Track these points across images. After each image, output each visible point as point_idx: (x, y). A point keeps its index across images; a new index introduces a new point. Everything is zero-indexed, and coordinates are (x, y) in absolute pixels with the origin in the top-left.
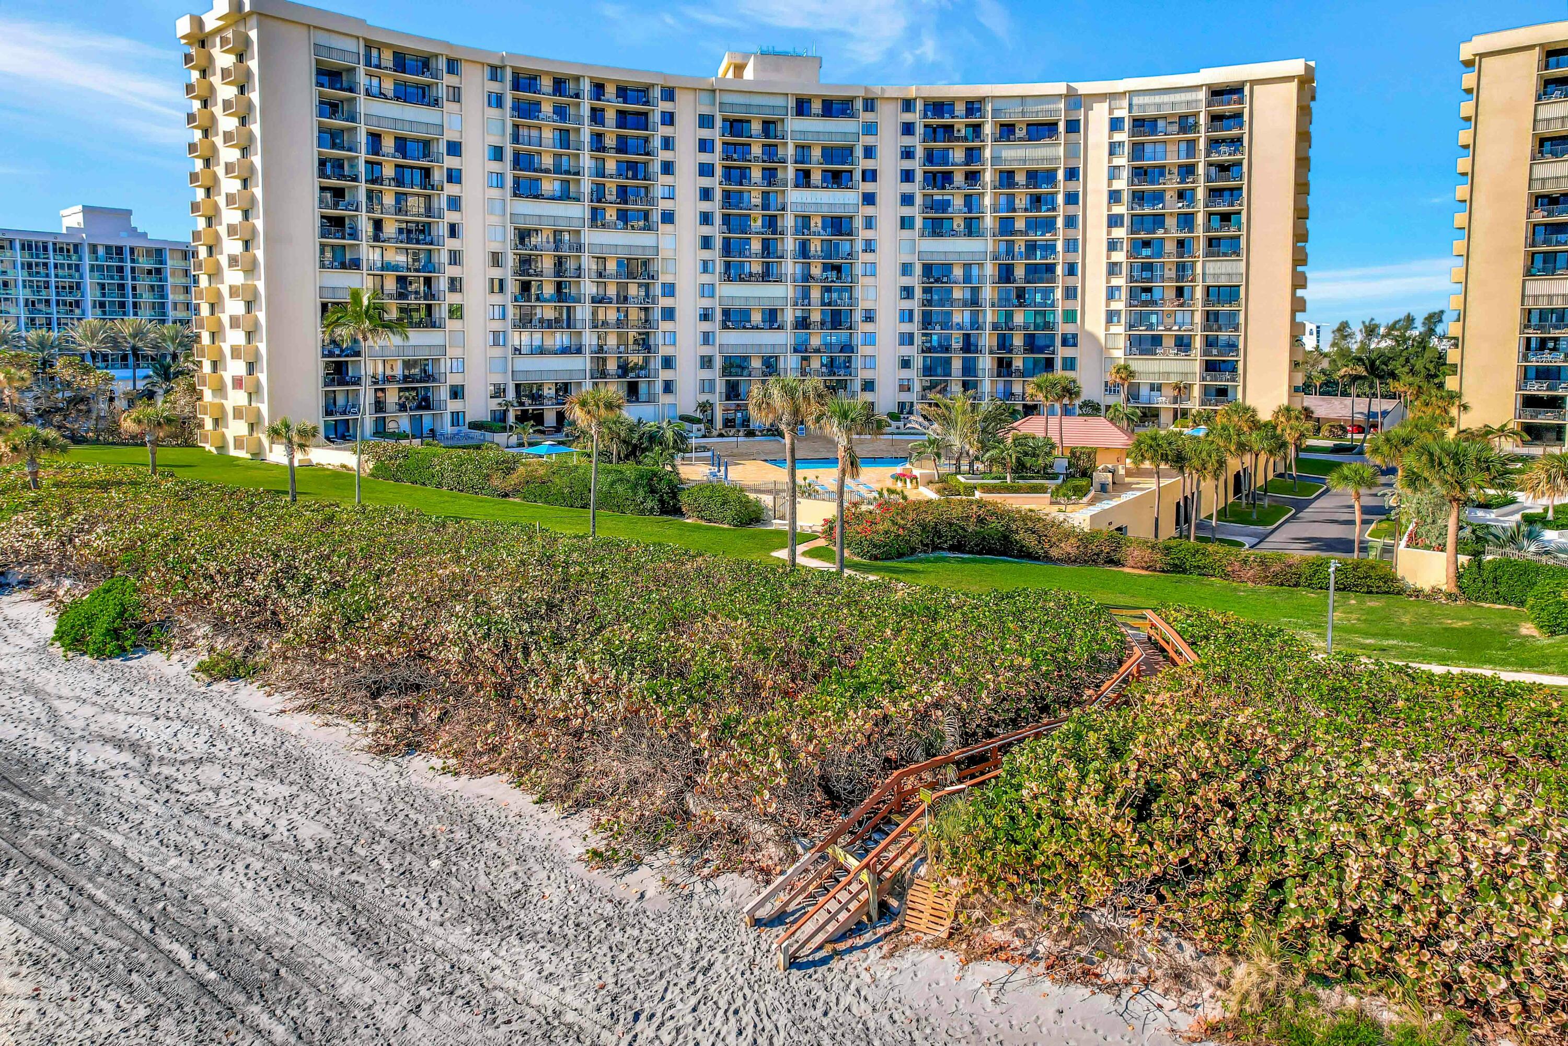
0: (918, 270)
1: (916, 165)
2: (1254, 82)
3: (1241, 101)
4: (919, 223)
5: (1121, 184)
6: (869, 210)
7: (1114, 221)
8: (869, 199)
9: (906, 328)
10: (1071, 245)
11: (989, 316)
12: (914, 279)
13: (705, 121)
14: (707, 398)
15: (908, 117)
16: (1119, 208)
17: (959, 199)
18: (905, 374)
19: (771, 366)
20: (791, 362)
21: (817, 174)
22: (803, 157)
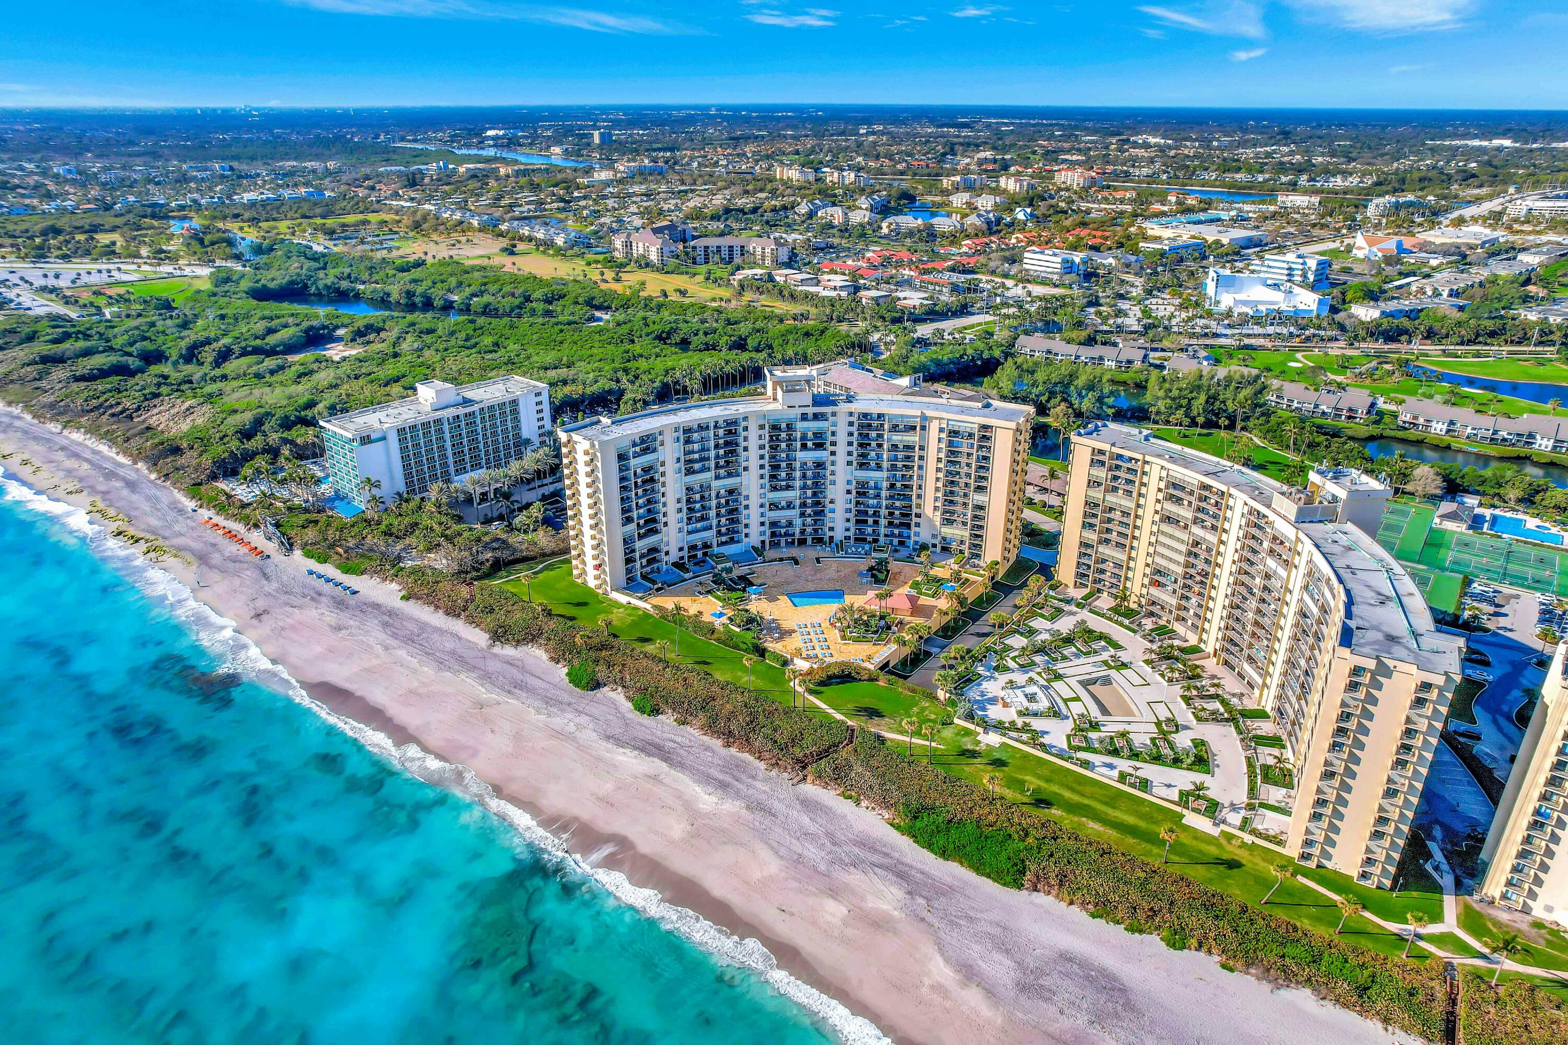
0: (854, 483)
1: (854, 439)
2: (997, 427)
3: (991, 433)
4: (855, 463)
5: (942, 455)
6: (833, 458)
7: (938, 470)
8: (833, 453)
9: (848, 506)
10: (920, 477)
11: (884, 503)
12: (852, 487)
13: (762, 427)
14: (762, 538)
15: (852, 419)
16: (941, 465)
17: (873, 454)
18: (848, 525)
19: (790, 524)
20: (798, 522)
21: (810, 444)
22: (804, 437)
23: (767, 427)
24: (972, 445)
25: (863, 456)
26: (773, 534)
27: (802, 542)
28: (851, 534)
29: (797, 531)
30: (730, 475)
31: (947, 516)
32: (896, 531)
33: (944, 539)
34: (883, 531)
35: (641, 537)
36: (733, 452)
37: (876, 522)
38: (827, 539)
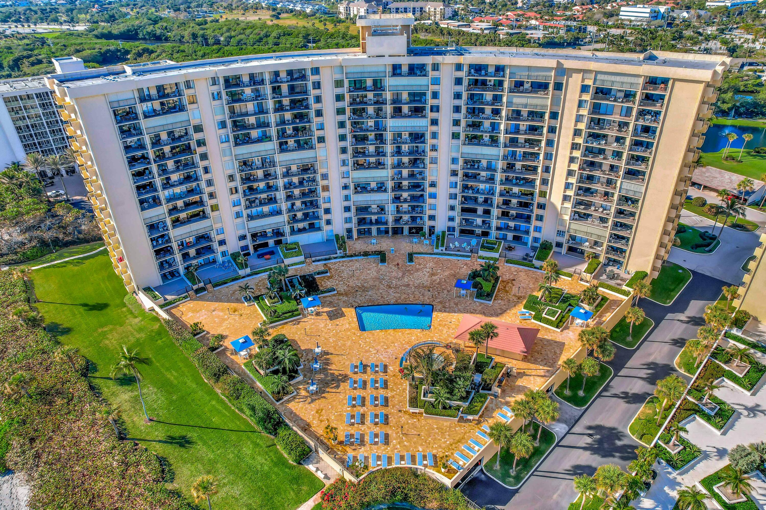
0: (461, 162)
1: (462, 103)
2: (675, 80)
3: (665, 89)
4: (462, 137)
5: (582, 126)
6: (434, 128)
7: (575, 147)
8: (434, 122)
9: (453, 191)
10: (548, 156)
11: (498, 188)
12: (458, 167)
13: (339, 84)
14: (348, 226)
15: (459, 74)
16: (579, 140)
17: (487, 123)
18: (451, 213)
19: (382, 209)
20: (391, 208)
21: (405, 109)
22: (396, 100)
23: (346, 84)
24: (629, 110)
25: (475, 125)
26: (361, 221)
27: (397, 231)
28: (455, 224)
29: (390, 219)
30: (300, 146)
31: (581, 209)
32: (512, 224)
33: (573, 238)
34: (494, 223)
35: (177, 222)
36: (300, 117)
37: (487, 212)
38: (426, 230)
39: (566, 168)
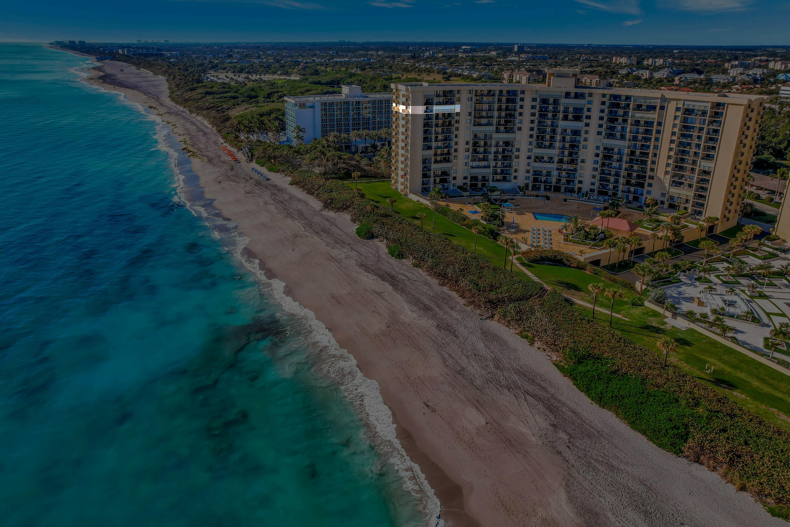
0: (602, 148)
1: (605, 115)
3: (723, 110)
4: (604, 133)
5: (676, 130)
6: (587, 128)
7: (672, 142)
8: (587, 125)
9: (595, 166)
10: (656, 147)
11: (624, 166)
12: (600, 152)
13: (534, 100)
14: (527, 181)
15: (604, 99)
16: (674, 138)
17: (619, 128)
18: (593, 180)
19: (549, 174)
20: (555, 173)
21: (570, 116)
22: (566, 111)
23: (538, 100)
24: (704, 120)
25: (611, 128)
26: (535, 180)
27: (557, 189)
28: (595, 187)
29: (554, 180)
30: (507, 131)
31: (676, 179)
32: (632, 189)
34: (621, 187)
36: (511, 115)
37: (616, 181)
38: (576, 189)
39: (667, 154)
